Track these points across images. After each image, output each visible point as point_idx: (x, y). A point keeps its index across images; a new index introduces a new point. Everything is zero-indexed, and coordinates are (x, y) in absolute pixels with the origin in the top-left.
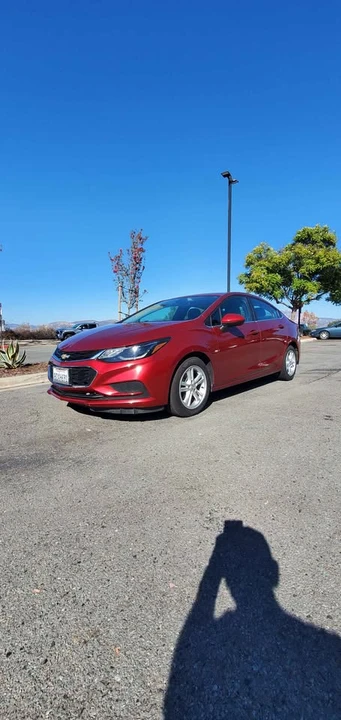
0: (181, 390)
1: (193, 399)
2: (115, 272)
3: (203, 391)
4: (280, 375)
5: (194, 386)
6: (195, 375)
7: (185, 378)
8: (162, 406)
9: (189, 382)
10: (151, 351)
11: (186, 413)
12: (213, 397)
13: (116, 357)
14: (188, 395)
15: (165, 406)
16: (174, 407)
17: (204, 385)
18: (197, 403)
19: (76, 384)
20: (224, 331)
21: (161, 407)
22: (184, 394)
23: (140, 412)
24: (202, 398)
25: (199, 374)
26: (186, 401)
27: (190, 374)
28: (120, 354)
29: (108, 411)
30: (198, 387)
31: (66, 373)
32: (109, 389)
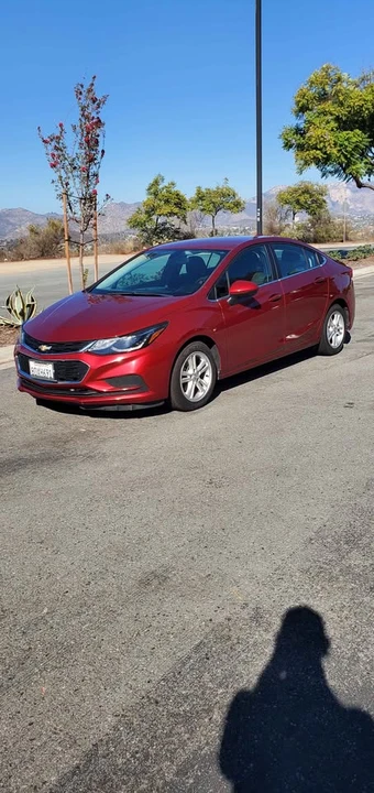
0: (182, 381)
1: (196, 390)
2: (53, 166)
3: (208, 381)
4: (320, 348)
5: (197, 375)
6: (198, 362)
7: (186, 367)
8: (162, 400)
9: (190, 371)
10: (148, 340)
11: (189, 407)
12: (219, 386)
13: (109, 348)
14: (191, 386)
15: (165, 400)
16: (174, 400)
17: (209, 373)
18: (201, 394)
19: (62, 380)
20: (232, 303)
21: (160, 401)
22: (185, 385)
23: (138, 407)
24: (207, 389)
25: (203, 360)
26: (189, 393)
27: (192, 361)
28: (114, 345)
29: (102, 408)
30: (202, 376)
31: (50, 367)
32: (105, 385)
